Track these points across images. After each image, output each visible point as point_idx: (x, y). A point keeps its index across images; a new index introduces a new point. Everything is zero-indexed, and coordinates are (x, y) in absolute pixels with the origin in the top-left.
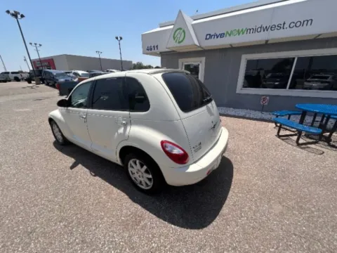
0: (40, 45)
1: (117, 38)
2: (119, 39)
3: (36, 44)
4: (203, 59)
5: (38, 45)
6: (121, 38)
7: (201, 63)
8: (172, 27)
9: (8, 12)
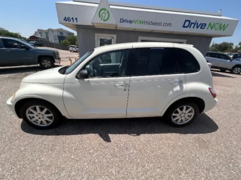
4: (115, 36)
7: (113, 38)
8: (97, 5)
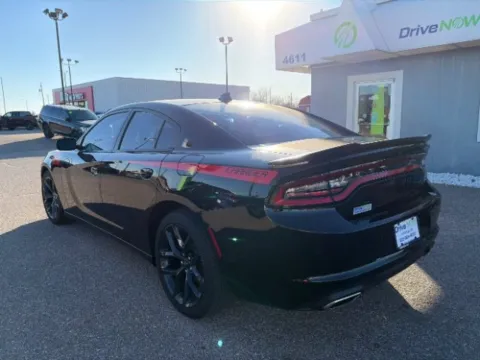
0: (76, 62)
1: (222, 40)
2: (226, 41)
3: (69, 60)
4: (399, 74)
5: (73, 62)
6: (230, 40)
7: (394, 82)
9: (46, 11)
